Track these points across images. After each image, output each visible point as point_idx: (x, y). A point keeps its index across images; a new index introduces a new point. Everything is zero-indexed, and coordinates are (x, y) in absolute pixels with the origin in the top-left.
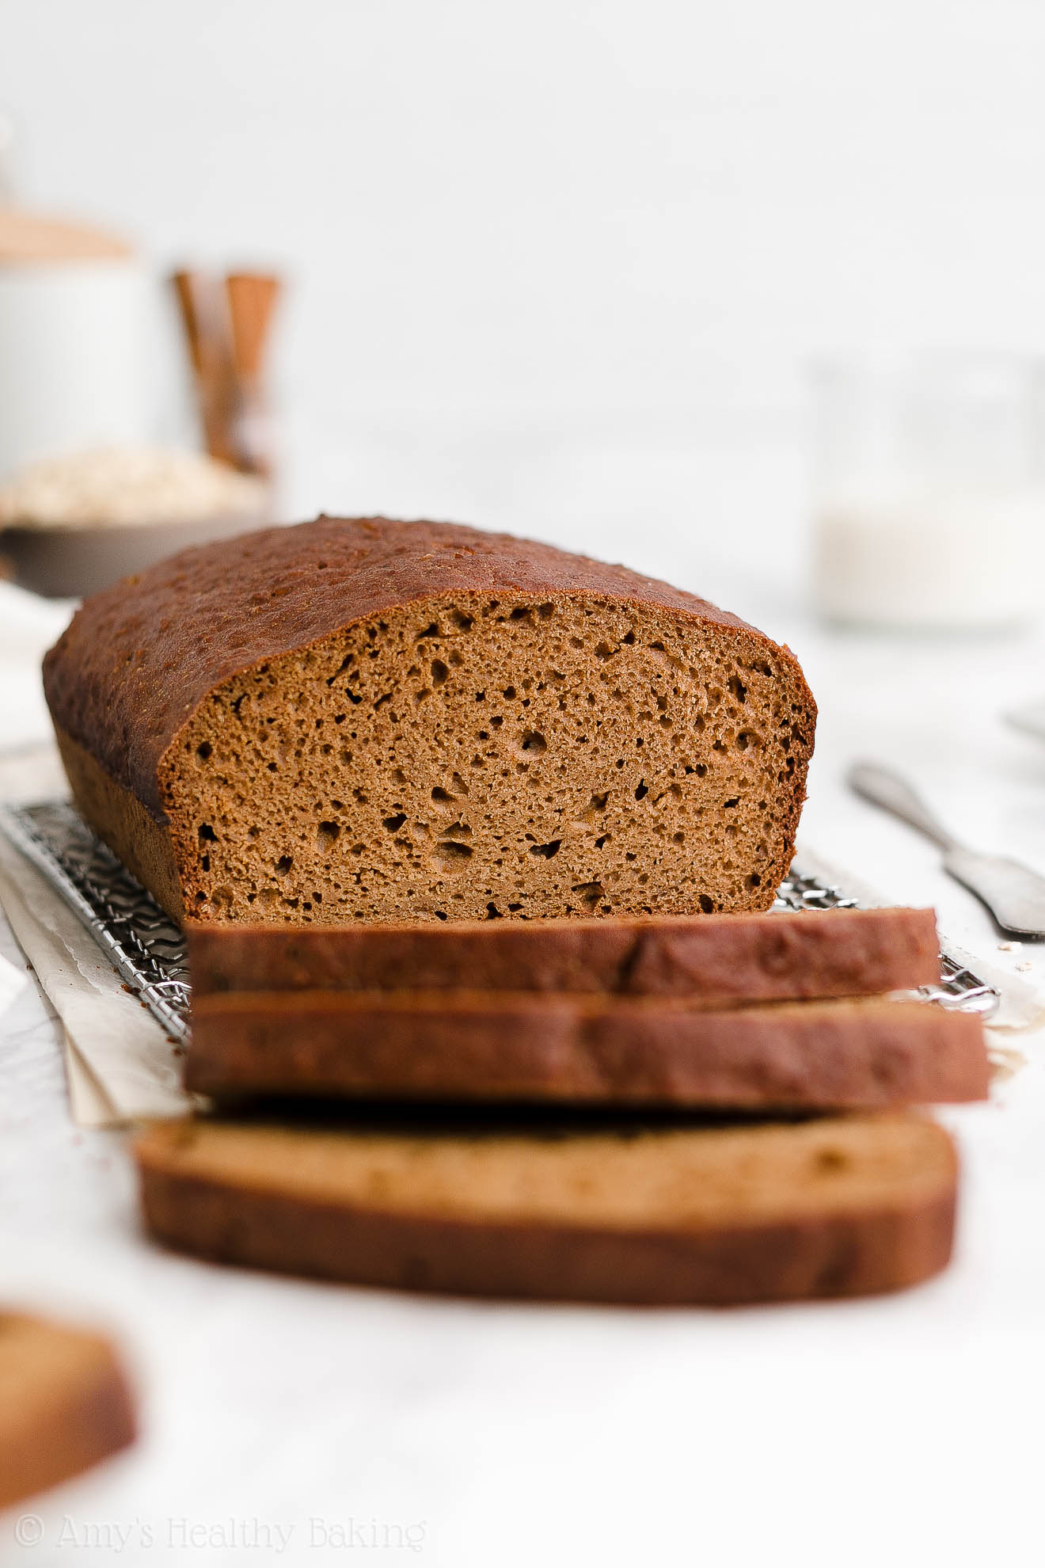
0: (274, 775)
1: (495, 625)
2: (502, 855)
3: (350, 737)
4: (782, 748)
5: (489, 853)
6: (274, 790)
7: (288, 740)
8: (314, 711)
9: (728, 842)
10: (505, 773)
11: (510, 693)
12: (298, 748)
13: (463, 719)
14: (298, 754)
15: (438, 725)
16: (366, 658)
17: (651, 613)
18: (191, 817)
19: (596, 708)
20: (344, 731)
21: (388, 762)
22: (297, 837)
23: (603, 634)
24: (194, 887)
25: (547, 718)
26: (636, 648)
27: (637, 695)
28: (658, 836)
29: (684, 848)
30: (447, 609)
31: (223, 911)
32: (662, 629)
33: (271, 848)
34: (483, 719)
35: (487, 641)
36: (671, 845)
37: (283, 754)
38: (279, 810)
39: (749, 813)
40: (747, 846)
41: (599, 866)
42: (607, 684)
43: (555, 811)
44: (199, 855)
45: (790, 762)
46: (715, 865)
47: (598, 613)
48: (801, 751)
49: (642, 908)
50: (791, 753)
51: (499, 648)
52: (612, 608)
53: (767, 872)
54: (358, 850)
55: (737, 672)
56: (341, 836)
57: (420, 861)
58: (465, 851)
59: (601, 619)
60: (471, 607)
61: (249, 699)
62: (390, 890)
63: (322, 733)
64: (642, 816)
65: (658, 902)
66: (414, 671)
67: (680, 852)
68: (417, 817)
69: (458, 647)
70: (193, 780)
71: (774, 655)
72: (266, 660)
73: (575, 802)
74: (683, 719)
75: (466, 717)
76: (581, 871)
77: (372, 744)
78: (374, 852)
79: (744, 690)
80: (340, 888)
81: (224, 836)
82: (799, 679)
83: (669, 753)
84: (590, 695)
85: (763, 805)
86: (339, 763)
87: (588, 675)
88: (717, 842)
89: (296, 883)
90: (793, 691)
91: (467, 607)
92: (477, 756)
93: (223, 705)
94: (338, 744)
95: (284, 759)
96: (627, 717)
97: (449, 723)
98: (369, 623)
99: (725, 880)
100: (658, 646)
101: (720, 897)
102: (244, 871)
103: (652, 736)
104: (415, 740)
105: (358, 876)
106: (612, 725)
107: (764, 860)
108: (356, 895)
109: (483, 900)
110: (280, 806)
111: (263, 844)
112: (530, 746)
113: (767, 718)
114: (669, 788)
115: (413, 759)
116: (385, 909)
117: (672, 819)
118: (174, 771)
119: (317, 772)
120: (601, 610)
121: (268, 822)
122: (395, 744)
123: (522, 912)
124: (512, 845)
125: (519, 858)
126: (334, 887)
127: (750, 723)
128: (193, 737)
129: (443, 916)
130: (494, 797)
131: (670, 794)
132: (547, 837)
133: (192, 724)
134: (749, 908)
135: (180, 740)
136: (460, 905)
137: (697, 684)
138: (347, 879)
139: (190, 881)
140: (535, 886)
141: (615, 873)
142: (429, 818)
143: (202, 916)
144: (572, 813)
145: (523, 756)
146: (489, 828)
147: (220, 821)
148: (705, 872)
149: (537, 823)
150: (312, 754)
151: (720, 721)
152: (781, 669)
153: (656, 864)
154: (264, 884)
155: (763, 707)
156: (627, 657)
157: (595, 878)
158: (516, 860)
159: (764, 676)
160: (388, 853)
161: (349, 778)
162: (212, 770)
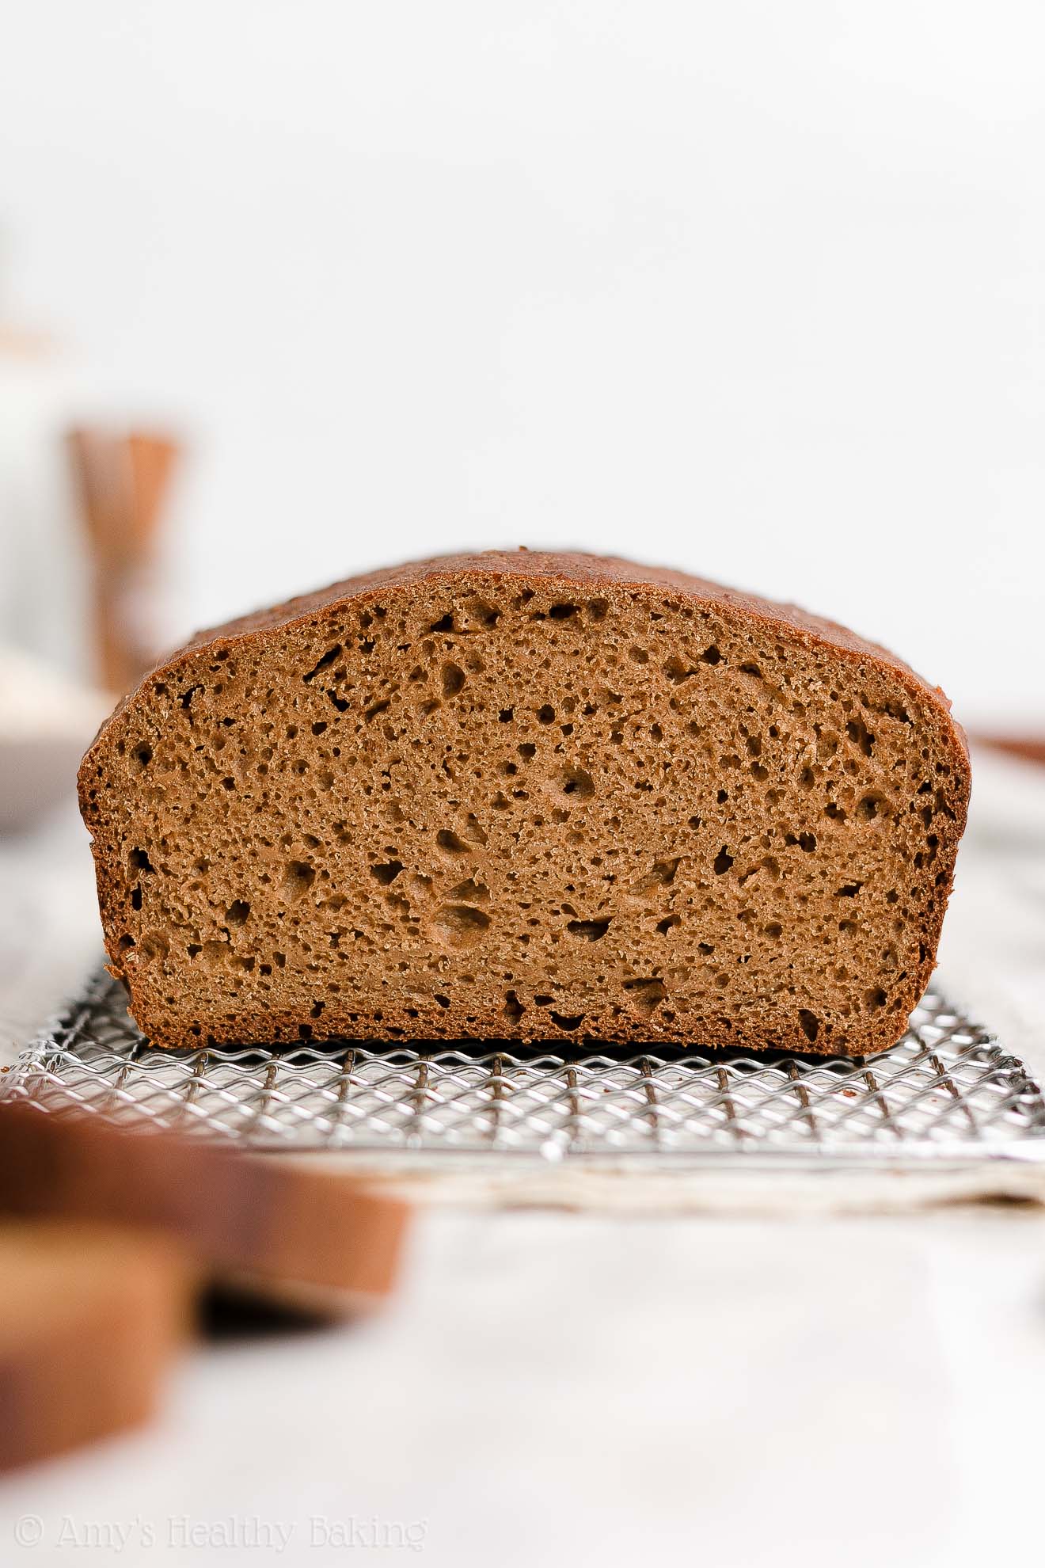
0: (229, 794)
1: (528, 623)
2: (529, 930)
3: (332, 754)
4: (920, 822)
6: (229, 813)
7: (252, 750)
8: (285, 715)
9: (843, 940)
10: (539, 822)
11: (546, 715)
12: (263, 761)
13: (481, 743)
14: (263, 769)
15: (449, 748)
16: (356, 651)
17: (742, 623)
18: (120, 837)
19: (662, 745)
20: (323, 745)
21: (381, 792)
22: (256, 877)
23: (676, 646)
24: (118, 927)
25: (595, 753)
26: (721, 668)
27: (719, 733)
28: (744, 925)
29: (780, 944)
30: (464, 595)
31: (154, 962)
32: (757, 646)
33: (222, 888)
34: (508, 746)
35: (518, 643)
36: (763, 939)
37: (244, 766)
38: (235, 842)
39: (873, 905)
40: (870, 951)
41: (662, 957)
42: (680, 714)
43: (604, 878)
44: (128, 889)
45: (932, 841)
46: (822, 971)
47: (669, 618)
48: (947, 827)
49: (719, 1019)
50: (933, 829)
51: (533, 652)
52: (688, 613)
53: (895, 988)
54: (338, 903)
55: (860, 713)
56: (315, 883)
57: (418, 926)
58: (479, 920)
59: (672, 626)
60: (496, 596)
61: (203, 691)
62: (377, 961)
63: (294, 745)
64: (722, 895)
65: (742, 1014)
67: (775, 950)
68: (417, 867)
69: (479, 648)
70: (125, 789)
71: (913, 694)
72: (224, 643)
73: (632, 868)
74: (782, 770)
75: (486, 740)
76: (636, 962)
77: (359, 765)
78: (357, 908)
79: (871, 739)
80: (310, 950)
81: (161, 866)
82: (945, 729)
83: (763, 814)
84: (655, 726)
85: (892, 897)
86: (317, 787)
87: (653, 699)
89: (251, 937)
90: (937, 746)
91: (491, 596)
92: (500, 794)
93: (168, 697)
94: (315, 761)
95: (244, 774)
96: (706, 761)
97: (463, 747)
98: (361, 606)
99: (838, 995)
100: (751, 670)
101: (828, 1015)
102: (186, 915)
103: (739, 788)
104: (417, 765)
105: (335, 936)
106: (685, 770)
107: (892, 971)
108: (331, 961)
109: (500, 986)
110: (237, 836)
111: (213, 883)
112: (576, 791)
113: (901, 779)
114: (761, 861)
115: (413, 790)
116: (368, 984)
117: (764, 904)
118: (100, 775)
119: (286, 795)
120: (672, 614)
121: (220, 853)
122: (390, 768)
123: (552, 1007)
124: (543, 917)
125: (552, 935)
126: (302, 948)
127: (877, 784)
128: (127, 735)
129: (445, 1002)
130: (521, 850)
131: (763, 870)
132: (592, 912)
133: (127, 716)
134: (870, 1035)
135: (111, 736)
136: (469, 989)
137: (804, 724)
138: (320, 939)
139: (113, 920)
140: (572, 975)
141: (683, 969)
142: (433, 871)
143: (126, 966)
144: (627, 881)
145: (564, 802)
146: (513, 892)
147: (158, 846)
148: (809, 980)
149: (578, 891)
150: (281, 771)
151: (836, 777)
152: (921, 714)
153: (741, 962)
154: (211, 934)
155: (896, 764)
156: (708, 679)
157: (655, 973)
158: (548, 938)
159: (898, 722)
160: (376, 910)
161: (327, 808)
162: (151, 780)
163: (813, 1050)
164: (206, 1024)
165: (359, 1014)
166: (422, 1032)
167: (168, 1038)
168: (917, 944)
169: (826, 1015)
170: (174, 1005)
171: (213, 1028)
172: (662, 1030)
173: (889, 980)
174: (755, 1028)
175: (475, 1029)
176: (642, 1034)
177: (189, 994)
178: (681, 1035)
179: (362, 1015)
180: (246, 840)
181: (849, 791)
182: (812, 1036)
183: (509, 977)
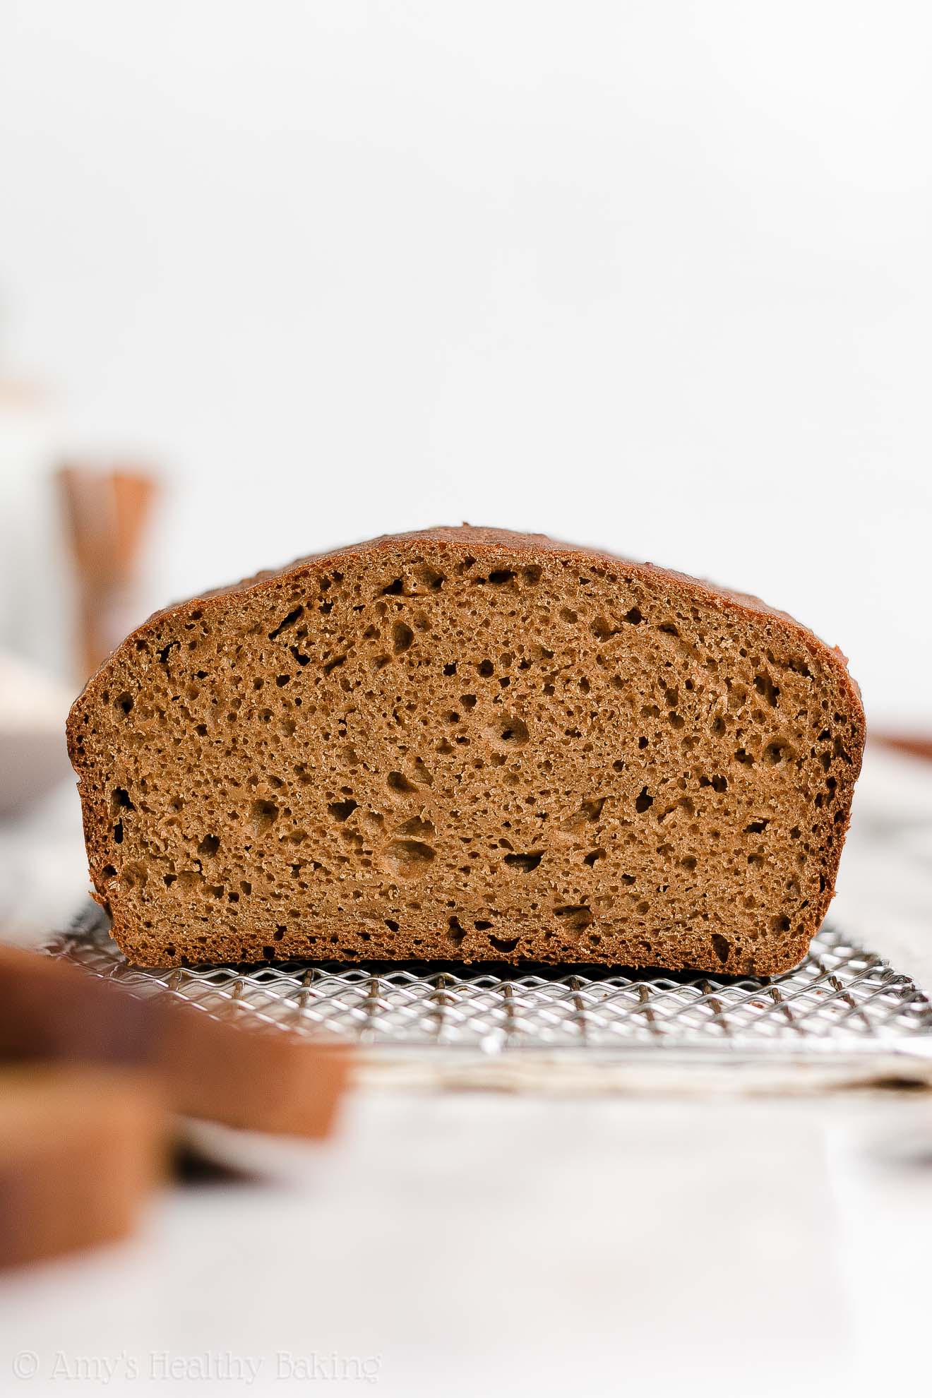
0: (202, 739)
1: (470, 586)
2: (469, 862)
3: (294, 704)
4: (820, 766)
5: (455, 857)
6: (202, 756)
7: (222, 700)
8: (252, 669)
9: (751, 872)
10: (479, 765)
11: (486, 669)
12: (232, 709)
13: (428, 694)
14: (232, 717)
15: (399, 699)
16: (316, 612)
17: (661, 587)
18: (104, 778)
19: (589, 696)
20: (286, 695)
21: (338, 738)
22: (225, 814)
23: (602, 607)
24: (101, 859)
25: (530, 703)
26: (642, 628)
27: (641, 686)
28: (662, 858)
29: (694, 876)
30: (413, 562)
31: (134, 890)
32: (674, 608)
33: (195, 824)
34: (452, 697)
35: (460, 605)
36: (679, 871)
37: (215, 715)
38: (207, 782)
39: (778, 840)
40: (776, 881)
41: (589, 887)
42: (606, 668)
43: (538, 816)
44: (111, 824)
45: (831, 783)
46: (733, 900)
47: (596, 583)
48: (844, 770)
49: (640, 943)
50: (832, 772)
51: (474, 613)
52: (613, 579)
53: (798, 914)
54: (299, 837)
55: (766, 668)
56: (279, 820)
57: (371, 858)
58: (425, 853)
59: (598, 589)
61: (179, 647)
62: (333, 890)
63: (260, 695)
64: (643, 831)
65: (660, 938)
66: (371, 633)
67: (691, 880)
68: (370, 806)
69: (426, 609)
70: (109, 735)
71: (813, 651)
72: (199, 607)
73: (562, 807)
74: (697, 719)
75: (432, 692)
76: (566, 891)
77: (318, 713)
78: (316, 842)
79: (776, 691)
80: (274, 880)
81: (141, 804)
82: (842, 682)
83: (679, 758)
84: (583, 679)
85: (795, 833)
86: (280, 733)
87: (581, 655)
88: (737, 873)
89: (221, 868)
90: (835, 697)
91: (437, 562)
92: (444, 740)
93: (148, 653)
94: (279, 710)
95: (215, 722)
96: (629, 711)
97: (411, 697)
98: (321, 571)
99: (747, 921)
100: (669, 629)
101: (738, 939)
102: (162, 848)
103: (658, 735)
104: (371, 714)
105: (296, 867)
106: (610, 718)
107: (796, 900)
108: (293, 890)
109: (444, 912)
110: (209, 776)
111: (186, 819)
112: (512, 737)
113: (804, 728)
114: (678, 801)
115: (367, 737)
116: (324, 911)
117: (681, 839)
118: (87, 722)
119: (253, 740)
120: (599, 579)
121: (194, 792)
122: (346, 716)
123: (490, 931)
124: (482, 850)
125: (491, 867)
126: (266, 878)
127: (782, 732)
128: (111, 686)
129: (394, 926)
130: (463, 791)
131: (680, 809)
132: (526, 846)
133: (111, 669)
134: (775, 957)
135: (96, 687)
136: (416, 915)
137: (717, 678)
138: (283, 870)
139: (97, 852)
140: (509, 903)
141: (608, 898)
142: (384, 809)
143: (108, 894)
144: (557, 819)
145: (502, 747)
146: (456, 828)
147: (138, 787)
148: (721, 907)
149: (515, 827)
150: (249, 719)
151: (745, 725)
152: (821, 669)
153: (659, 891)
154: (185, 865)
155: (799, 714)
156: (630, 638)
157: (582, 901)
158: (487, 869)
159: (800, 676)
160: (333, 844)
161: (290, 752)
162: (132, 726)
163: (724, 971)
164: (180, 946)
165: (317, 937)
166: (373, 954)
167: (145, 958)
168: (817, 875)
169: (736, 939)
170: (151, 929)
171: (186, 949)
172: (589, 952)
173: (793, 908)
174: (672, 950)
175: (422, 951)
176: (571, 956)
177: (165, 919)
178: (606, 956)
179: (320, 938)
180: (217, 781)
181: (756, 739)
182: (724, 958)
183: (451, 904)
